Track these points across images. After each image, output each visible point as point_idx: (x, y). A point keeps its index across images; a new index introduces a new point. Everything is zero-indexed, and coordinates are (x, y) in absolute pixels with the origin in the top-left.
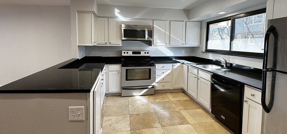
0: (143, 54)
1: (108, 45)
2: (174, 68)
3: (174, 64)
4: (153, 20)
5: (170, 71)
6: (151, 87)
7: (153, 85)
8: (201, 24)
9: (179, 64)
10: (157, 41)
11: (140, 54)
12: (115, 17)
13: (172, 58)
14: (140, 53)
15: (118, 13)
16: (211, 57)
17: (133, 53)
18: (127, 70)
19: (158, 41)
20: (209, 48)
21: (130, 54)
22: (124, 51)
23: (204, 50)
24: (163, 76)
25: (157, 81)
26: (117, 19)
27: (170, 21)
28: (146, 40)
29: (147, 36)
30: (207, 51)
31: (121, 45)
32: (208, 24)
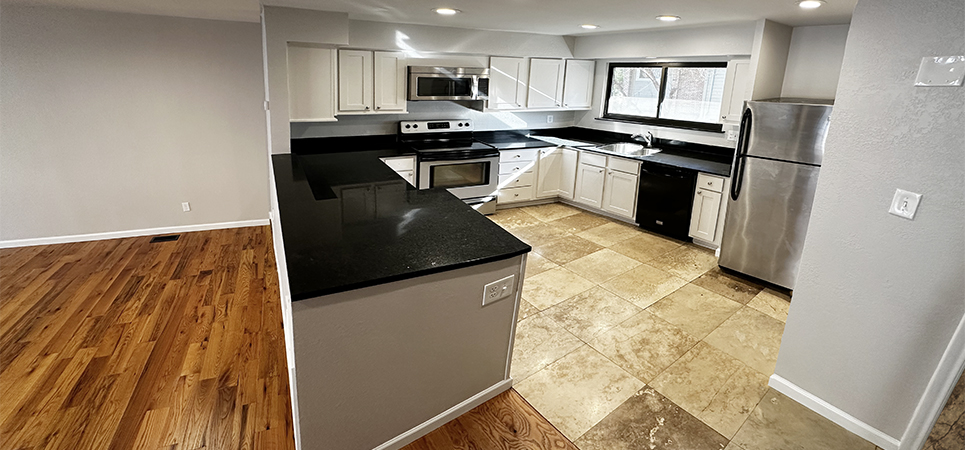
0: (454, 127)
1: (372, 112)
2: (541, 157)
3: (542, 150)
4: (490, 57)
5: (532, 164)
6: (490, 198)
7: (494, 194)
8: (596, 63)
9: (552, 149)
10: (496, 99)
11: (448, 127)
12: (395, 49)
13: (523, 133)
14: (447, 125)
15: (405, 40)
16: (617, 127)
17: (431, 126)
18: (432, 168)
19: (499, 100)
20: (611, 111)
21: (423, 128)
22: (407, 123)
23: (601, 115)
24: (516, 175)
25: (500, 186)
26: (397, 54)
27: (530, 59)
28: (474, 98)
29: (475, 90)
30: (607, 116)
31: (405, 112)
32: (612, 66)
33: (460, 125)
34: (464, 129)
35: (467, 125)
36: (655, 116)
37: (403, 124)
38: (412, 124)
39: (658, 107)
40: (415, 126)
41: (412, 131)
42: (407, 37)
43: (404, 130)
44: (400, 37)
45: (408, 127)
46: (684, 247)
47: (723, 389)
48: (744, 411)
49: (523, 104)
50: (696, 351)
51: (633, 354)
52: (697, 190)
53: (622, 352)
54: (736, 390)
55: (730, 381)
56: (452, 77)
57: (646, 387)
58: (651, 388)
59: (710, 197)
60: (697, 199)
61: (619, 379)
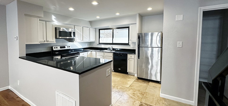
2: (88, 54)
3: (88, 52)
4: (75, 26)
8: (96, 29)
10: (77, 38)
11: (65, 48)
12: (51, 21)
17: (61, 47)
20: (100, 42)
26: (53, 23)
27: (83, 27)
28: (72, 38)
29: (72, 35)
30: (99, 44)
31: (55, 42)
32: (100, 30)
33: (68, 47)
34: (69, 48)
35: (69, 47)
36: (112, 43)
37: (54, 47)
38: (56, 47)
39: (113, 40)
40: (57, 48)
41: (56, 49)
42: (55, 17)
43: (54, 49)
44: (53, 17)
45: (55, 48)
46: (127, 75)
47: (156, 100)
48: (163, 103)
49: (82, 40)
50: (146, 94)
51: (133, 96)
52: (128, 59)
53: (131, 96)
54: (159, 100)
55: (157, 98)
56: (67, 31)
57: (141, 102)
58: (142, 102)
59: (132, 60)
60: (128, 61)
61: (134, 102)
